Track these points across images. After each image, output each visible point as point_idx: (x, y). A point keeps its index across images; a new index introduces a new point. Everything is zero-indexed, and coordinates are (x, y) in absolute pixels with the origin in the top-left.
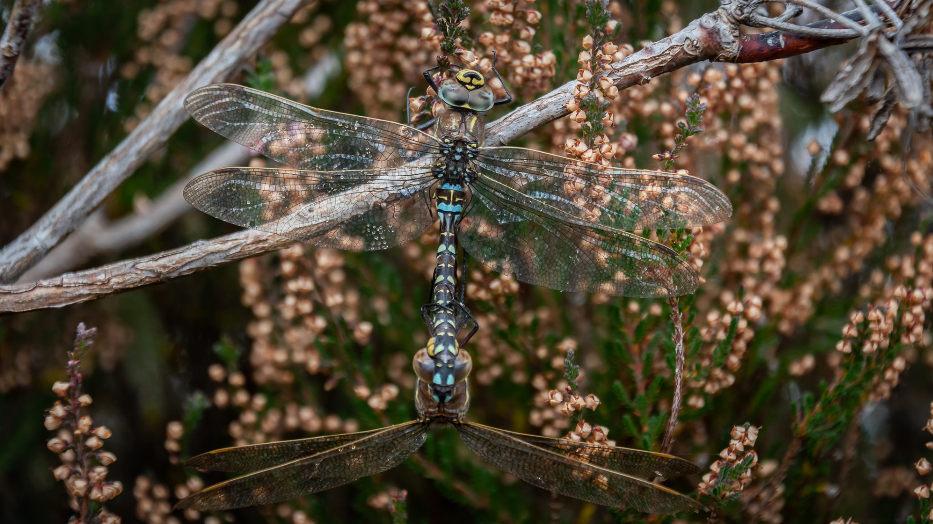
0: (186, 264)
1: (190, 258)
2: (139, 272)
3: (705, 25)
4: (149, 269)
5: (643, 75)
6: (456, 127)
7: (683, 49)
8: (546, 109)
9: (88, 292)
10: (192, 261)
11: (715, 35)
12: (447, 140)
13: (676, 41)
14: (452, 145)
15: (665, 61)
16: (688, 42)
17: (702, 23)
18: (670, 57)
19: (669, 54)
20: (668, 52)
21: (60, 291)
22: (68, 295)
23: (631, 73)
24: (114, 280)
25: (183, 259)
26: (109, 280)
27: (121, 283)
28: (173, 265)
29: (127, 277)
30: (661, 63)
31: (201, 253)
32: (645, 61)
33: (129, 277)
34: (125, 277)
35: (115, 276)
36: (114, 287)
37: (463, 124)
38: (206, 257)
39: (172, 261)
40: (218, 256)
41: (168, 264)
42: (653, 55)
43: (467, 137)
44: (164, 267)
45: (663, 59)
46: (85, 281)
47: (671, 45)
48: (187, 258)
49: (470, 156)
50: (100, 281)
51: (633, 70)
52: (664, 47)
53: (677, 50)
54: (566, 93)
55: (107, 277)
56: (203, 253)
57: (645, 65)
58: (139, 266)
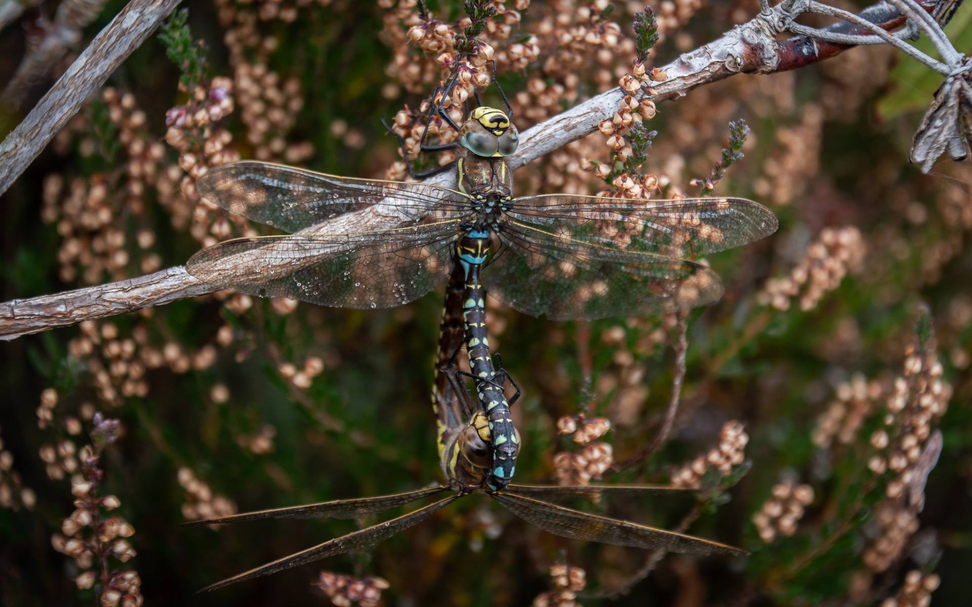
0: (165, 296)
1: (169, 289)
2: (106, 304)
3: (749, 40)
4: (119, 301)
5: (679, 93)
6: (487, 180)
7: (723, 66)
8: (575, 130)
9: (45, 324)
10: (172, 293)
11: (759, 51)
12: (479, 197)
13: (716, 57)
14: (485, 201)
15: (704, 77)
16: (730, 59)
17: (745, 37)
18: (709, 74)
19: (709, 71)
20: (707, 69)
21: (10, 323)
22: (20, 327)
23: (667, 91)
24: (76, 312)
25: (160, 291)
26: (71, 312)
27: (85, 315)
28: (149, 296)
29: (93, 309)
30: (700, 80)
31: (182, 284)
32: (683, 78)
33: (95, 309)
34: (90, 309)
35: (78, 308)
36: (77, 319)
37: (495, 176)
38: (188, 289)
39: (147, 292)
40: (201, 287)
41: (142, 296)
42: (692, 73)
43: (500, 190)
44: (138, 299)
45: (702, 76)
46: (42, 313)
47: (711, 61)
48: (166, 289)
49: (504, 209)
50: (60, 313)
51: (670, 87)
52: (704, 63)
53: (717, 67)
54: (597, 112)
55: (69, 309)
56: (185, 284)
57: (683, 82)
58: (107, 297)
